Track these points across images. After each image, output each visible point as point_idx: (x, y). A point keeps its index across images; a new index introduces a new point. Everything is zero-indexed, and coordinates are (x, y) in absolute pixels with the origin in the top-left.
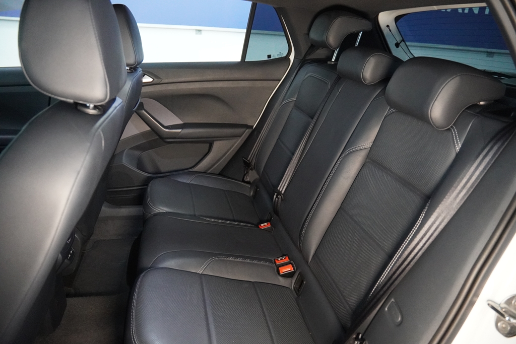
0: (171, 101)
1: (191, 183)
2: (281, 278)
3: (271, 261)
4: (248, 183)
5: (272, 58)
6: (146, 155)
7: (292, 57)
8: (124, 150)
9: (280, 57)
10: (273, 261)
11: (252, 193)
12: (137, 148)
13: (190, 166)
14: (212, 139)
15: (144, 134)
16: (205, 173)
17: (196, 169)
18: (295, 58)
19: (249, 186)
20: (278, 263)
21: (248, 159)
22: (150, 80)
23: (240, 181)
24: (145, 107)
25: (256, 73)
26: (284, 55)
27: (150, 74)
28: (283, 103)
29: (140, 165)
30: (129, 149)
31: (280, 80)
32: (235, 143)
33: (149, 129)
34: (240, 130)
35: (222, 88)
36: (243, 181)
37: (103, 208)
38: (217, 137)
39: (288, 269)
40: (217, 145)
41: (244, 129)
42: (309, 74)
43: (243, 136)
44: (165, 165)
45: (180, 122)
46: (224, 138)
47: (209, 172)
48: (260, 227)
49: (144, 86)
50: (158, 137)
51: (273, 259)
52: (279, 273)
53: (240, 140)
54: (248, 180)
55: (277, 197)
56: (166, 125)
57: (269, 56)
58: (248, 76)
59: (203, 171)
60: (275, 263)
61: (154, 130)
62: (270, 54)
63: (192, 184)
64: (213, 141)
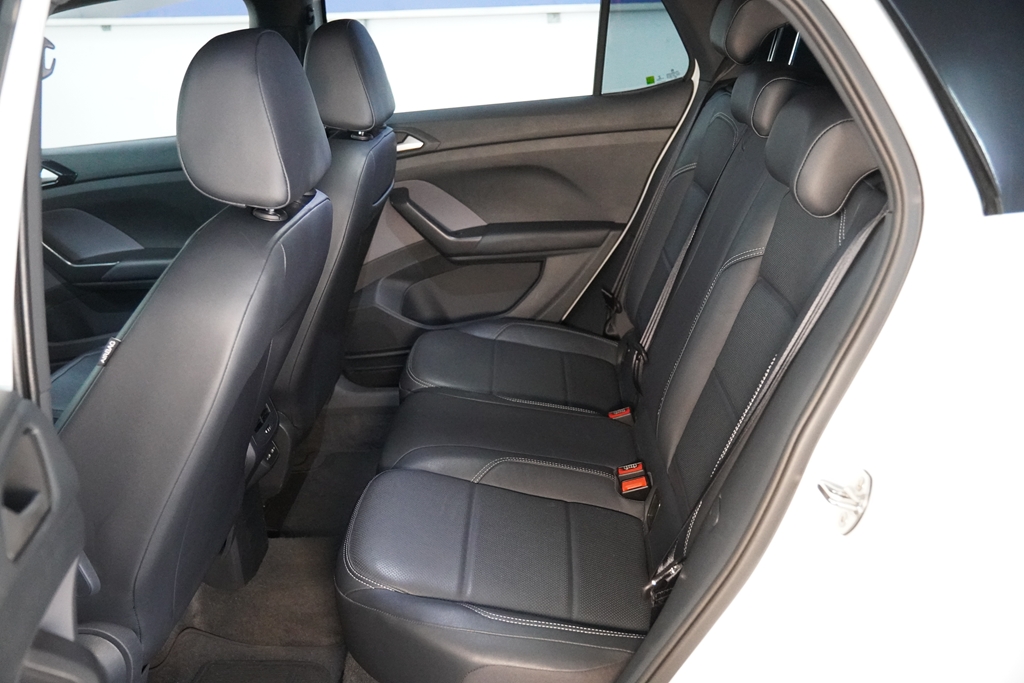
0: (459, 183)
1: (500, 338)
2: (623, 500)
3: (611, 471)
4: (615, 338)
5: (656, 83)
6: (418, 291)
7: (696, 78)
8: (378, 280)
9: (673, 78)
10: (615, 471)
11: (620, 359)
12: (402, 275)
13: (504, 308)
14: (544, 253)
15: (412, 249)
16: (531, 320)
17: (513, 313)
18: (700, 80)
19: (615, 344)
20: (622, 474)
21: (613, 291)
22: (417, 144)
23: (598, 335)
24: (412, 196)
25: (625, 117)
26: (682, 74)
27: (417, 134)
28: (675, 173)
29: (408, 309)
30: (388, 278)
31: (674, 128)
32: (589, 260)
33: (420, 238)
34: (598, 234)
35: (557, 152)
36: (605, 336)
37: (338, 388)
38: (553, 249)
39: (640, 484)
40: (554, 264)
41: (604, 232)
42: (717, 114)
43: (603, 245)
44: (456, 305)
45: (479, 222)
46: (566, 251)
47: (540, 318)
48: (611, 416)
49: (399, 158)
50: (438, 254)
51: (614, 468)
52: (620, 491)
53: (598, 252)
54: (614, 333)
55: (637, 358)
56: (454, 228)
57: (650, 80)
58: (606, 124)
59: (528, 317)
60: (618, 474)
61: (430, 240)
62: (649, 75)
63: (500, 342)
64: (545, 257)
